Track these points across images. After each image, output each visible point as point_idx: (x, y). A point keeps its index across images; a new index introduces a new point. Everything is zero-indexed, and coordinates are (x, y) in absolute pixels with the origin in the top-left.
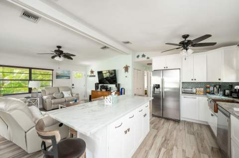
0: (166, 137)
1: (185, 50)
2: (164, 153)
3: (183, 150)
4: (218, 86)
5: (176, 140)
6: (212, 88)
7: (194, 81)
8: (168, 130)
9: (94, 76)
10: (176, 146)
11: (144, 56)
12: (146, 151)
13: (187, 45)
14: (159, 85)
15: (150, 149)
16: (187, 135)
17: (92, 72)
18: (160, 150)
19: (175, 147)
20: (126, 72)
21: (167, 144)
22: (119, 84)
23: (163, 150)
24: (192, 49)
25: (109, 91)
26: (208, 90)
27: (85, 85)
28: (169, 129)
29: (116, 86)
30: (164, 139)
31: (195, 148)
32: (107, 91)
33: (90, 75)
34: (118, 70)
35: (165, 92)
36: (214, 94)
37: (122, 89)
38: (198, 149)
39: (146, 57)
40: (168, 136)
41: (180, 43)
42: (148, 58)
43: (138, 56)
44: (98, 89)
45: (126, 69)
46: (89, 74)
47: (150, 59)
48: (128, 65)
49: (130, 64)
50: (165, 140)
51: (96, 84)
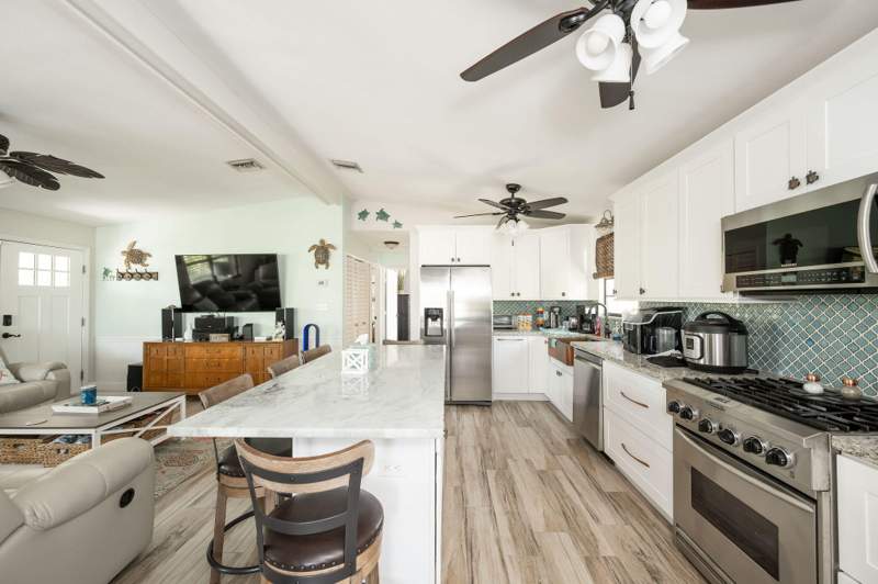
0: (480, 445)
1: (513, 221)
2: (496, 478)
3: (526, 460)
4: (556, 310)
5: (504, 446)
6: (546, 314)
7: (516, 298)
8: (477, 428)
9: (152, 276)
10: (511, 457)
11: (383, 215)
12: (456, 489)
13: (517, 211)
14: (441, 310)
15: (464, 481)
16: (519, 429)
17: (136, 256)
18: (484, 476)
19: (509, 461)
20: (322, 267)
21: (493, 459)
22: (291, 311)
23: (491, 474)
24: (527, 222)
25: (241, 338)
26: (540, 319)
27: (88, 322)
28: (478, 425)
29: (279, 318)
30: (479, 451)
31: (542, 449)
32: (232, 339)
33: (123, 269)
34: (284, 256)
35: (457, 330)
36: (549, 327)
37: (307, 329)
38: (550, 451)
39: (391, 220)
40: (484, 441)
41: (502, 202)
42: (397, 225)
43: (363, 215)
44: (179, 334)
45: (322, 253)
46: (118, 263)
47: (404, 228)
48: (328, 242)
49: (335, 237)
50: (484, 452)
51: (166, 313)
